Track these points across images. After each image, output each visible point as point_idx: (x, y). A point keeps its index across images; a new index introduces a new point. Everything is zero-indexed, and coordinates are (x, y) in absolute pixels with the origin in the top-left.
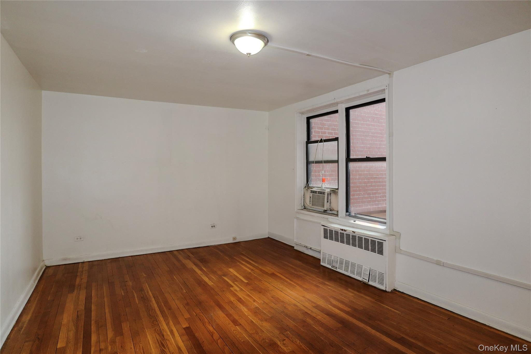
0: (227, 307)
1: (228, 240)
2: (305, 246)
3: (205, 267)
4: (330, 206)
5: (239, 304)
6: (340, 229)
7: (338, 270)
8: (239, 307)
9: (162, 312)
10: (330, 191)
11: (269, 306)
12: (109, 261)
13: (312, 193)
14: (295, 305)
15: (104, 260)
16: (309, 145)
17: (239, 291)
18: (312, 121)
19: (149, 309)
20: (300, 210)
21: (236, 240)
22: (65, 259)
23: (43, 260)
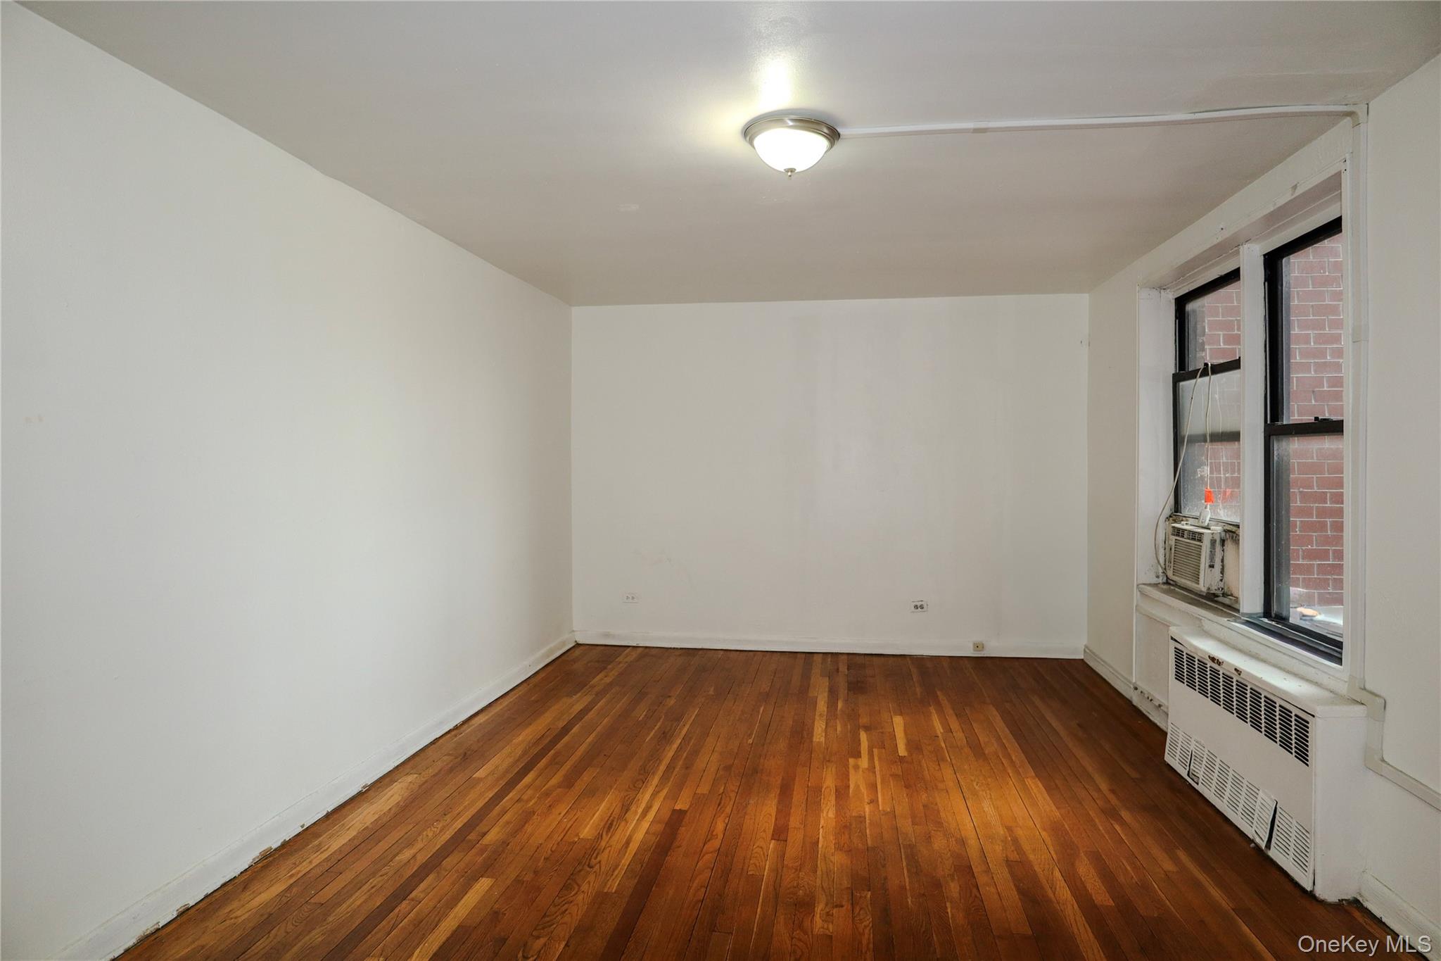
0: (798, 796)
1: (962, 647)
2: (1148, 698)
3: (846, 701)
4: (1221, 580)
5: (833, 798)
6: (1209, 657)
7: (1200, 788)
8: (825, 803)
9: (670, 768)
10: (1223, 534)
11: (894, 822)
12: (678, 653)
13: (1174, 535)
14: (962, 842)
15: (674, 648)
16: (1181, 383)
17: (861, 772)
18: (1190, 307)
19: (655, 756)
20: (1150, 585)
21: (983, 653)
22: (607, 635)
23: (573, 631)
